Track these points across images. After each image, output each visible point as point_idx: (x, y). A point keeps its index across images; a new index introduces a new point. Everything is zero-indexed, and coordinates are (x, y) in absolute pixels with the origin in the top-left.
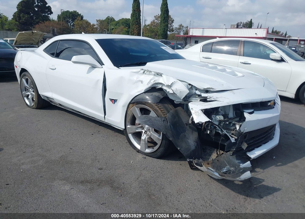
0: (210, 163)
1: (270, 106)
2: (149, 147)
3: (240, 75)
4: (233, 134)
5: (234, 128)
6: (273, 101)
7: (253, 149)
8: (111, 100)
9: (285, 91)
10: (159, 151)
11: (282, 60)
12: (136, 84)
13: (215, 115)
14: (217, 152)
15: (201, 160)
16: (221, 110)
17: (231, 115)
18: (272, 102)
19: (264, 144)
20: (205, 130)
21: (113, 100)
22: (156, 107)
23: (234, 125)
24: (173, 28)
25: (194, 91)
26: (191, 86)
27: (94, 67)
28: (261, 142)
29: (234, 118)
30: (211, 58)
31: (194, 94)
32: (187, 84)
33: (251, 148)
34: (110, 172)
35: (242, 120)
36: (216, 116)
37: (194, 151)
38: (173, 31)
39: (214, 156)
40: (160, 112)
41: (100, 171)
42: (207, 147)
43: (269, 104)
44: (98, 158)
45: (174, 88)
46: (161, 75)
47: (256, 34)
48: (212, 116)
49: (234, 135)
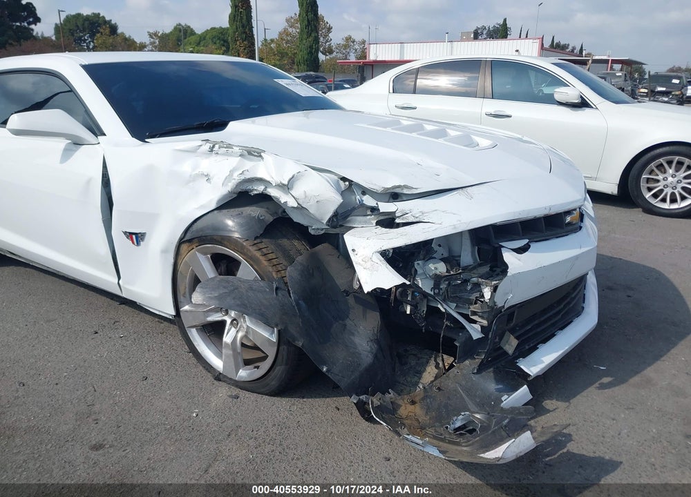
0: (417, 399)
1: (569, 223)
2: (247, 363)
3: (484, 143)
4: (474, 313)
5: (477, 295)
6: (578, 210)
7: (534, 348)
8: (130, 235)
9: (596, 179)
10: (273, 374)
11: (583, 104)
12: (191, 184)
13: (424, 259)
14: (435, 360)
15: (391, 395)
16: (440, 246)
17: (467, 257)
18: (576, 214)
19: (562, 328)
20: (400, 303)
21: (134, 236)
22: (252, 249)
23: (477, 287)
24: (330, 47)
25: (358, 197)
26: (347, 183)
27: (77, 143)
28: (553, 325)
29: (474, 268)
30: (415, 108)
31: (358, 207)
32: (336, 178)
33: (527, 348)
34: (124, 454)
35: (498, 270)
36: (424, 265)
37: (370, 369)
38: (331, 52)
39: (430, 373)
40: (266, 263)
41: (93, 454)
42: (408, 349)
43: (568, 219)
44: (97, 408)
45: (298, 191)
46: (261, 156)
47: (517, 51)
48: (416, 263)
49: (479, 316)
